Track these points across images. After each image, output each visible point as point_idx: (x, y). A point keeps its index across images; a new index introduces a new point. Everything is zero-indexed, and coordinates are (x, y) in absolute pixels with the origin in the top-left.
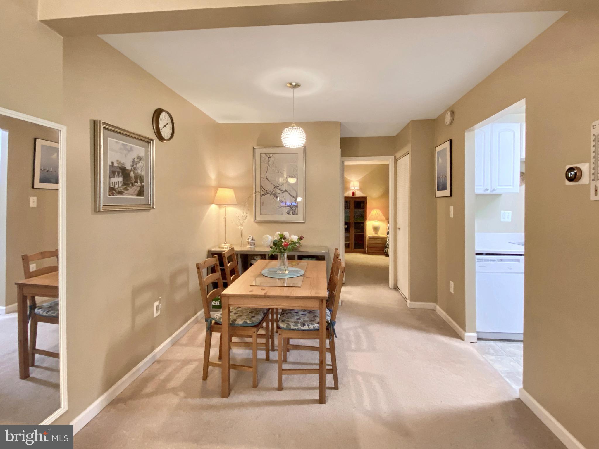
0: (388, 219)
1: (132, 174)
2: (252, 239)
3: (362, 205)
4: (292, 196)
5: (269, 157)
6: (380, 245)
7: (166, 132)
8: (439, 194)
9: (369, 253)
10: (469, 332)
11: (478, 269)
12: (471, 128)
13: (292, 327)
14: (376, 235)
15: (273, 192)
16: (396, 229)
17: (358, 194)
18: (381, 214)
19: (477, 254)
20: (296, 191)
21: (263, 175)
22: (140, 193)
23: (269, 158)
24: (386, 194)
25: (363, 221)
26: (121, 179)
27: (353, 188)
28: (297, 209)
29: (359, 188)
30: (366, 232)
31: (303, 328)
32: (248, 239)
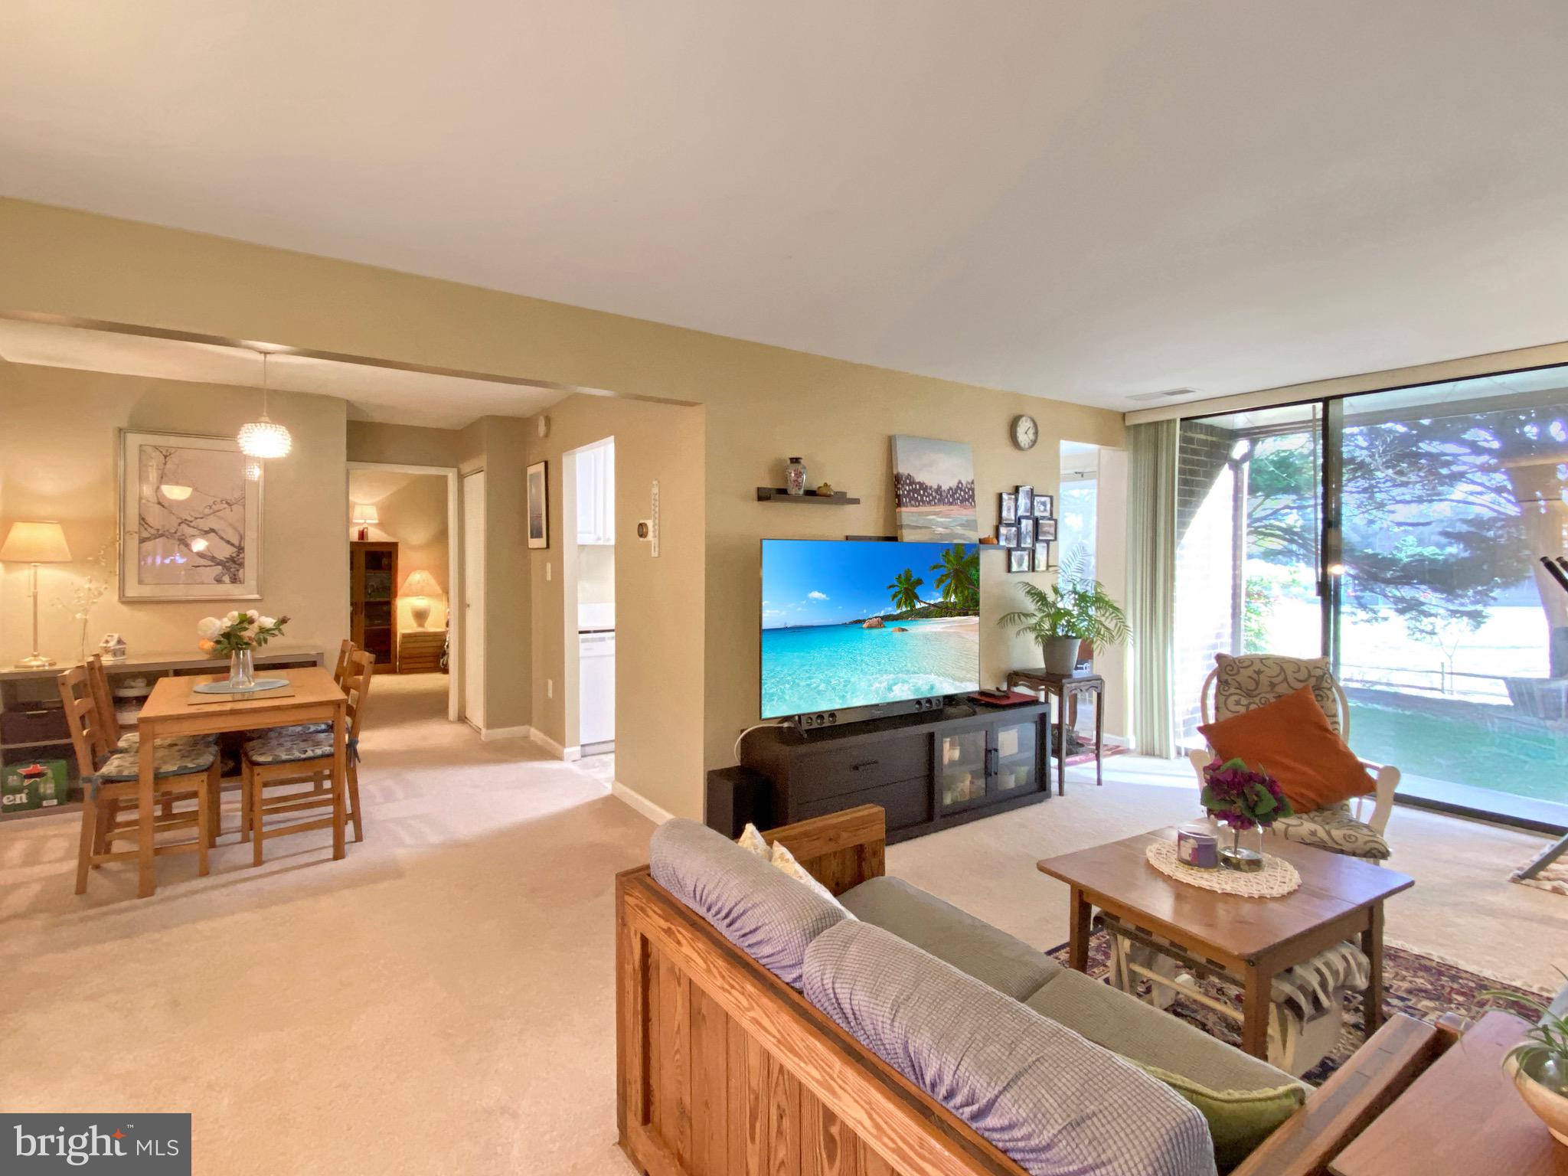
0: (446, 591)
2: (120, 642)
3: (385, 561)
4: (228, 542)
5: (164, 453)
6: (431, 650)
8: (534, 543)
9: (403, 672)
10: (571, 746)
11: (582, 653)
12: (571, 451)
13: (284, 757)
14: (420, 630)
15: (175, 533)
16: (463, 606)
17: (375, 535)
18: (432, 581)
19: (581, 632)
20: (238, 531)
23: (166, 457)
24: (442, 535)
25: (386, 599)
27: (362, 521)
28: (241, 571)
29: (376, 521)
30: (396, 624)
31: (303, 756)
32: (107, 642)
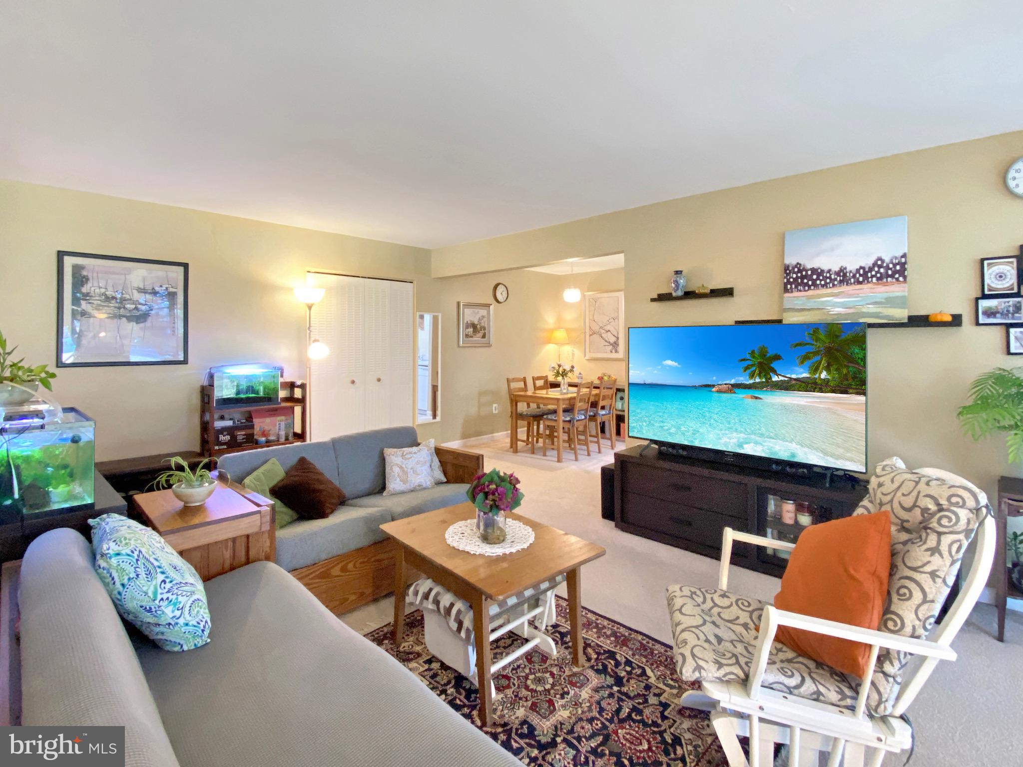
1: (478, 326)
2: (580, 373)
4: (614, 335)
7: (500, 297)
15: (599, 332)
20: (617, 332)
21: (591, 318)
22: (484, 337)
23: (596, 303)
26: (472, 330)
28: (618, 347)
